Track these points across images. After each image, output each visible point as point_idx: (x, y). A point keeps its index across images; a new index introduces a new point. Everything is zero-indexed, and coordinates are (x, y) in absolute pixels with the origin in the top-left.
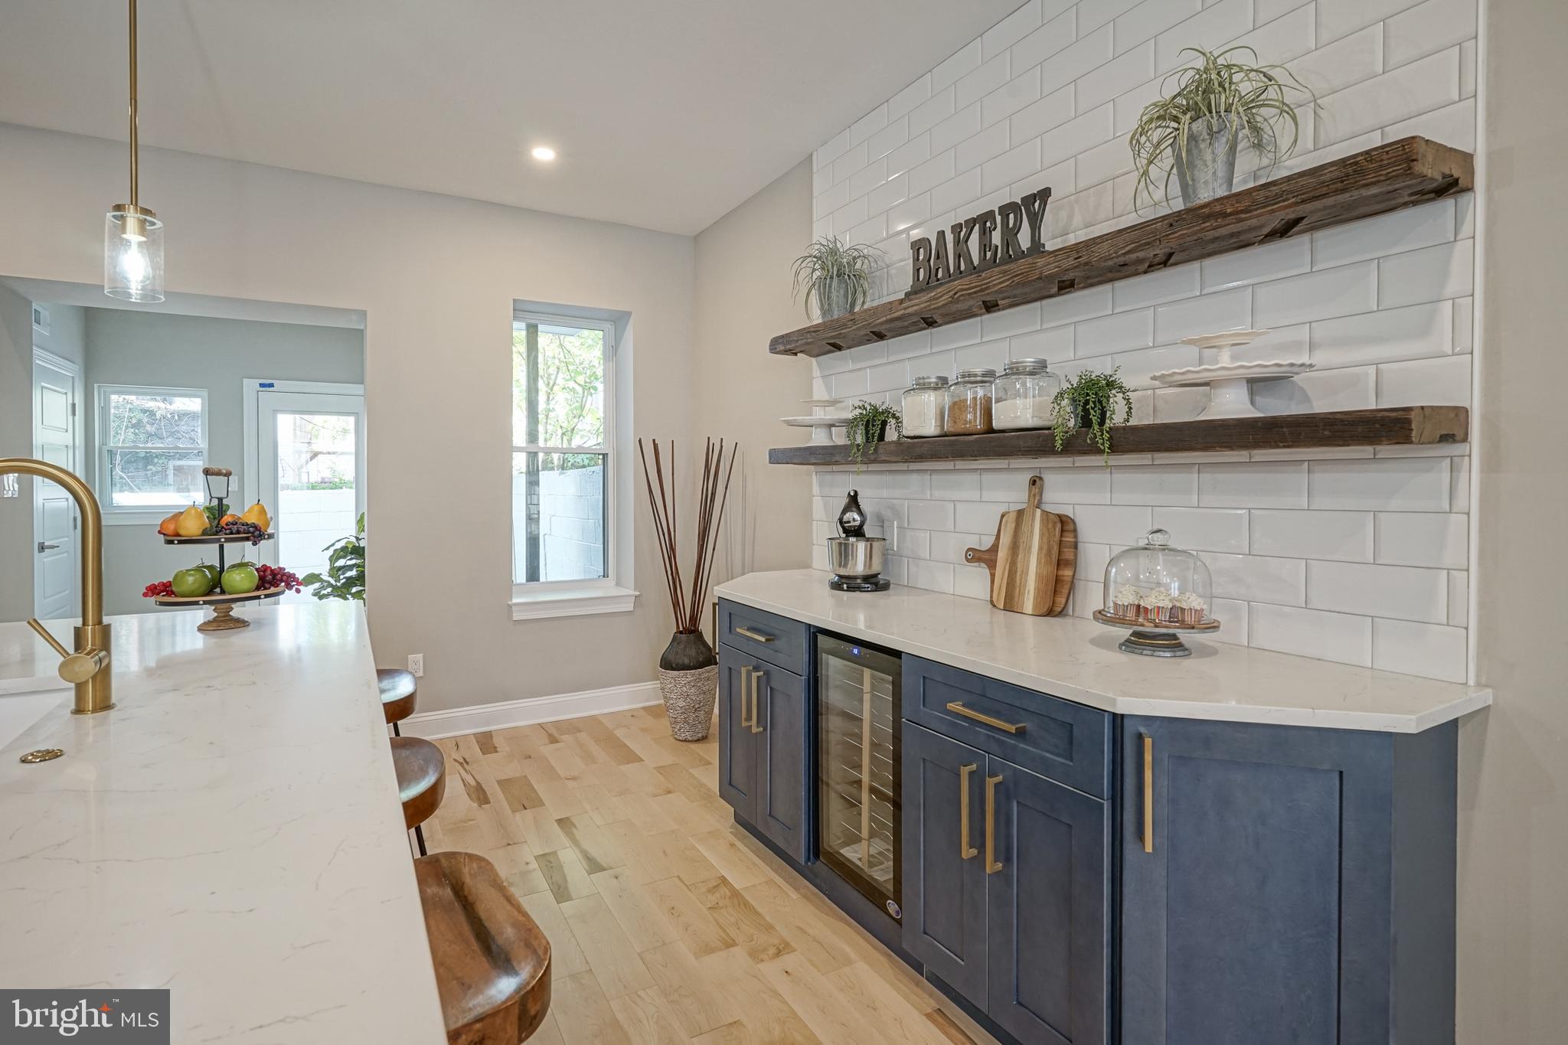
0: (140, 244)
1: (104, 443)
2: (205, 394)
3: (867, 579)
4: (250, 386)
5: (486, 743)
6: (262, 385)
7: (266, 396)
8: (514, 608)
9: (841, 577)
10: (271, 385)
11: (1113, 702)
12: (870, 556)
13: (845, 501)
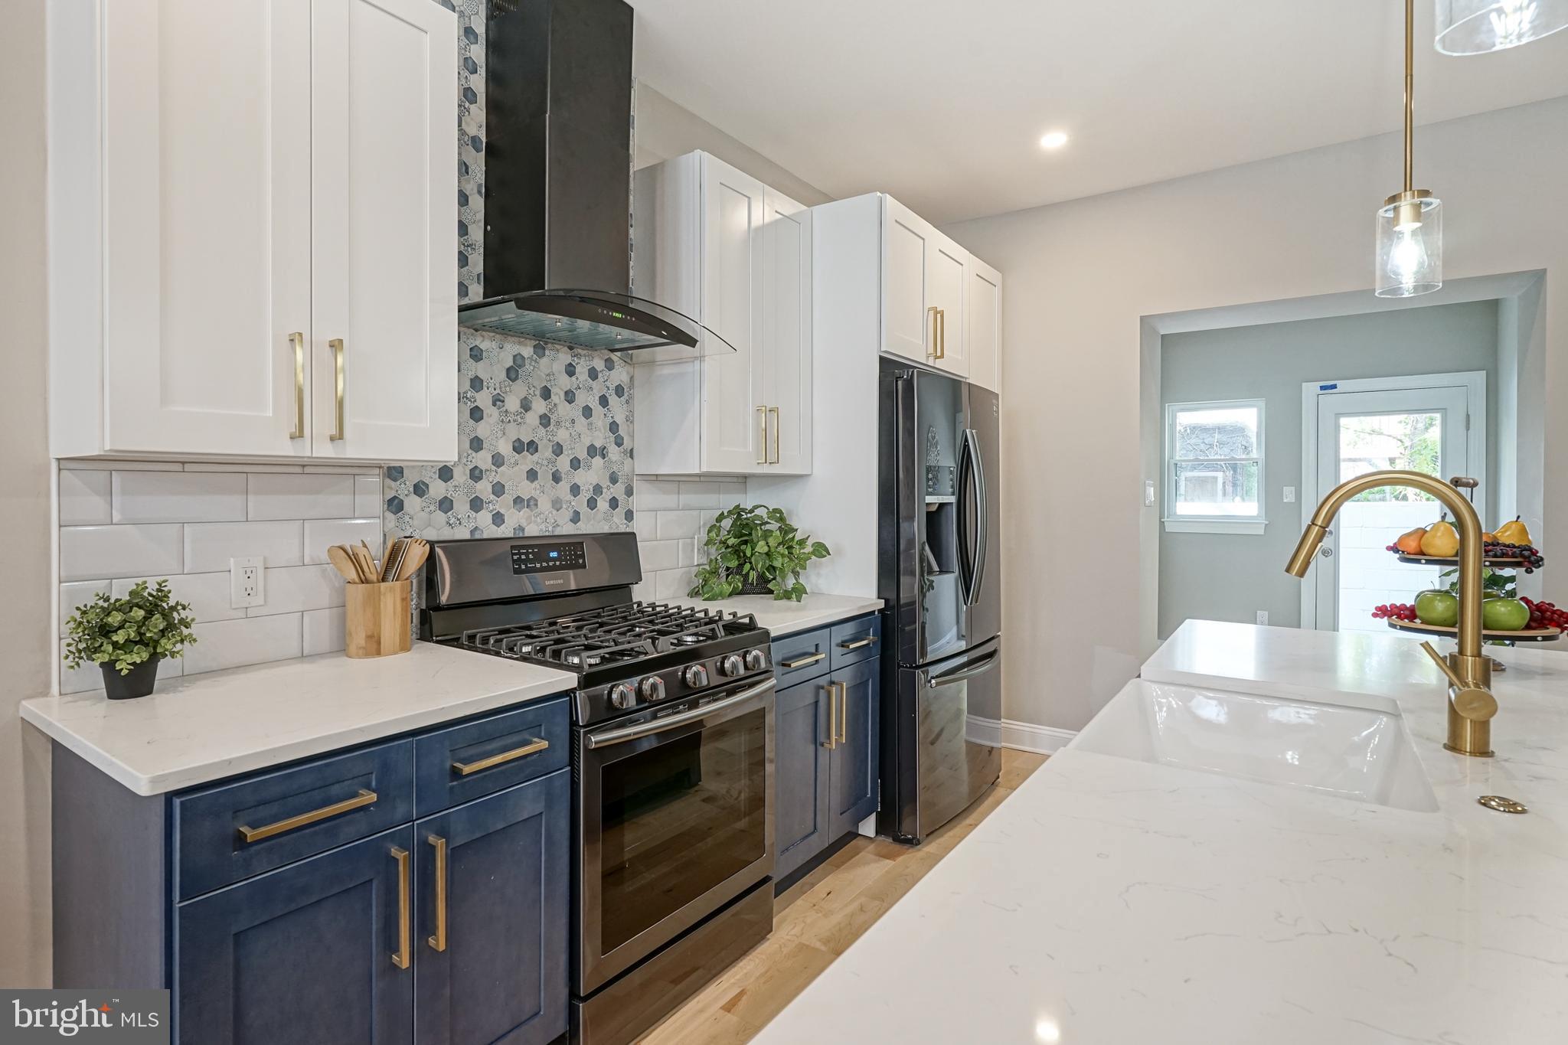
0: (1414, 233)
2: (1262, 403)
4: (1310, 389)
6: (1322, 388)
7: (1328, 399)
10: (1334, 387)
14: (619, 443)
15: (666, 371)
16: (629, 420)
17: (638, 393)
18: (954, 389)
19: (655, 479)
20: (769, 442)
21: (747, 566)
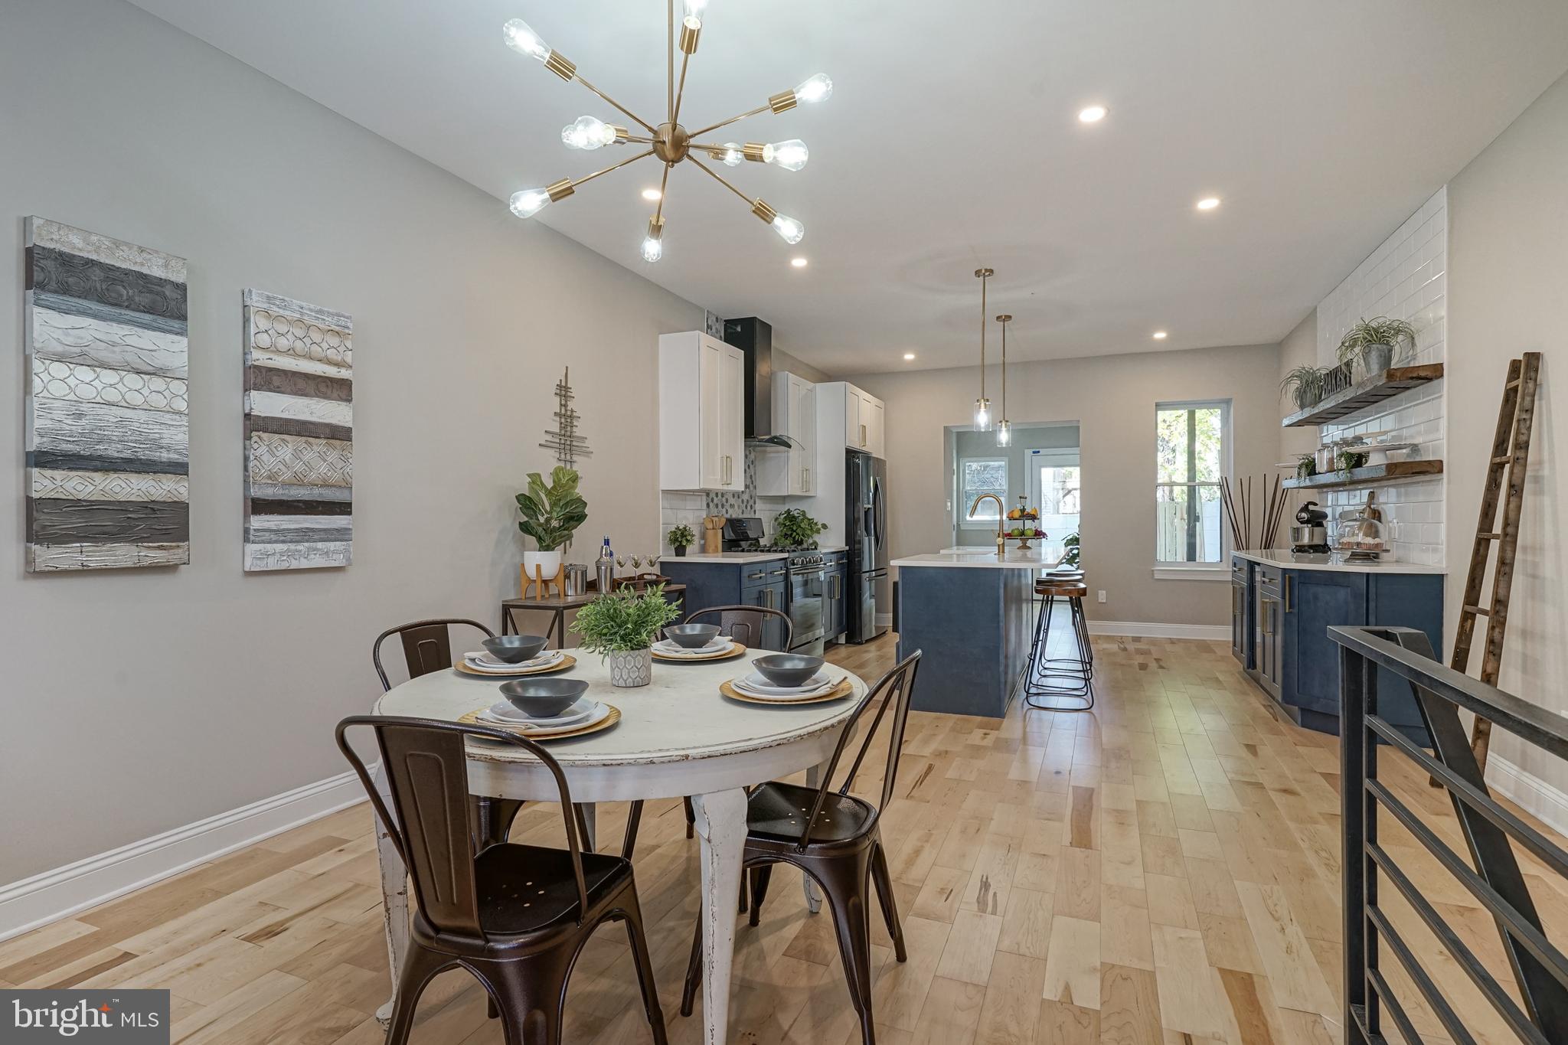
1: (963, 488)
2: (1007, 459)
3: (1311, 546)
4: (1029, 452)
5: (1137, 639)
6: (1034, 452)
7: (1036, 458)
8: (1155, 572)
9: (1296, 546)
10: (1039, 452)
11: (1279, 564)
12: (1312, 534)
13: (1302, 505)
14: (752, 483)
15: (772, 455)
16: (755, 474)
17: (757, 463)
18: (867, 457)
19: (761, 497)
20: (805, 483)
21: (795, 534)
